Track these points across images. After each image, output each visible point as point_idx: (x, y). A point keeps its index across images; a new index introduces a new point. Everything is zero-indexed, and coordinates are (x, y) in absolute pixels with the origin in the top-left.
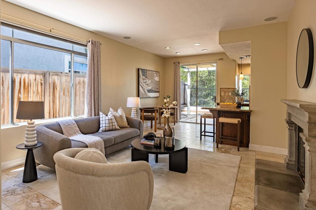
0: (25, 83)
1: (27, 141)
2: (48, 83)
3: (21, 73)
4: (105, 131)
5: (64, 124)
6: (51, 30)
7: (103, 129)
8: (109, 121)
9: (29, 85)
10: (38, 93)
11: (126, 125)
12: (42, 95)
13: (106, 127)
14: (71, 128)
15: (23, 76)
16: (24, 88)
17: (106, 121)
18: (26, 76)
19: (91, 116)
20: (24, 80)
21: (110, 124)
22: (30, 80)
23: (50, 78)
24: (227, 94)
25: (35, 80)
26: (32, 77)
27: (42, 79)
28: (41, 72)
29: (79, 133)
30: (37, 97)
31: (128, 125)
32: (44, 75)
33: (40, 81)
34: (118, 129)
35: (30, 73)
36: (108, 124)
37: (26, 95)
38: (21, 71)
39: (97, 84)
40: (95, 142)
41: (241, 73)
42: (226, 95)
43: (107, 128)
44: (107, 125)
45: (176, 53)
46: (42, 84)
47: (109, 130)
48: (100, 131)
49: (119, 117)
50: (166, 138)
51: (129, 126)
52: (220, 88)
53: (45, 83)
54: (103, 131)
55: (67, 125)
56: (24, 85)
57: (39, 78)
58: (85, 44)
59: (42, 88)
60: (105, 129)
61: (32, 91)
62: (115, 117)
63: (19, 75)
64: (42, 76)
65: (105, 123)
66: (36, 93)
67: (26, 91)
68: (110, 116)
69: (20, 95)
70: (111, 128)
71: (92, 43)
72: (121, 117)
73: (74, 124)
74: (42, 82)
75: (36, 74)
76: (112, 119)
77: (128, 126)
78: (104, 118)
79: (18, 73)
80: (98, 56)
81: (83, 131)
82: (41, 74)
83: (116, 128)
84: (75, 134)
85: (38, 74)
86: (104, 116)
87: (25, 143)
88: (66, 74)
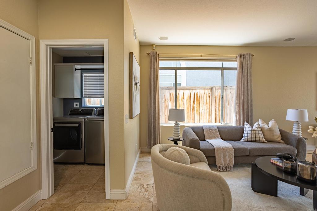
0: (197, 96)
1: (174, 136)
2: (214, 95)
3: (195, 89)
4: (248, 141)
5: (207, 129)
6: (201, 55)
7: (245, 139)
8: (252, 132)
9: (201, 97)
10: (207, 103)
11: (279, 139)
12: (209, 105)
13: (248, 137)
14: (212, 132)
15: (196, 91)
16: (197, 100)
17: (249, 131)
18: (198, 91)
19: (240, 124)
20: (197, 94)
21: (252, 135)
22: (201, 94)
23: (216, 91)
25: (205, 94)
26: (202, 91)
27: (210, 93)
28: (209, 88)
29: (219, 138)
30: (206, 107)
31: (282, 139)
32: (211, 89)
33: (208, 94)
34: (264, 142)
35: (201, 88)
36: (251, 135)
37: (198, 105)
38: (194, 88)
39: (247, 95)
40: (223, 148)
43: (249, 139)
44: (249, 135)
46: (209, 97)
47: (252, 141)
48: (242, 140)
49: (268, 129)
50: (299, 165)
51: (284, 142)
53: (212, 96)
54: (245, 141)
55: (208, 129)
56: (197, 98)
57: (208, 92)
58: (235, 59)
59: (209, 100)
60: (247, 139)
61: (202, 102)
62: (262, 129)
63: (194, 91)
64: (209, 90)
65: (247, 133)
66: (205, 103)
67: (198, 102)
68: (255, 126)
69: (194, 105)
70: (254, 139)
71: (240, 57)
72: (270, 129)
73: (216, 130)
74: (210, 95)
75: (205, 89)
76: (255, 130)
77: (282, 141)
78: (247, 129)
79: (193, 89)
80: (248, 68)
81: (224, 137)
82: (209, 89)
83: (261, 140)
84: (215, 138)
85: (206, 89)
86: (248, 126)
87: (173, 137)
88: (231, 88)
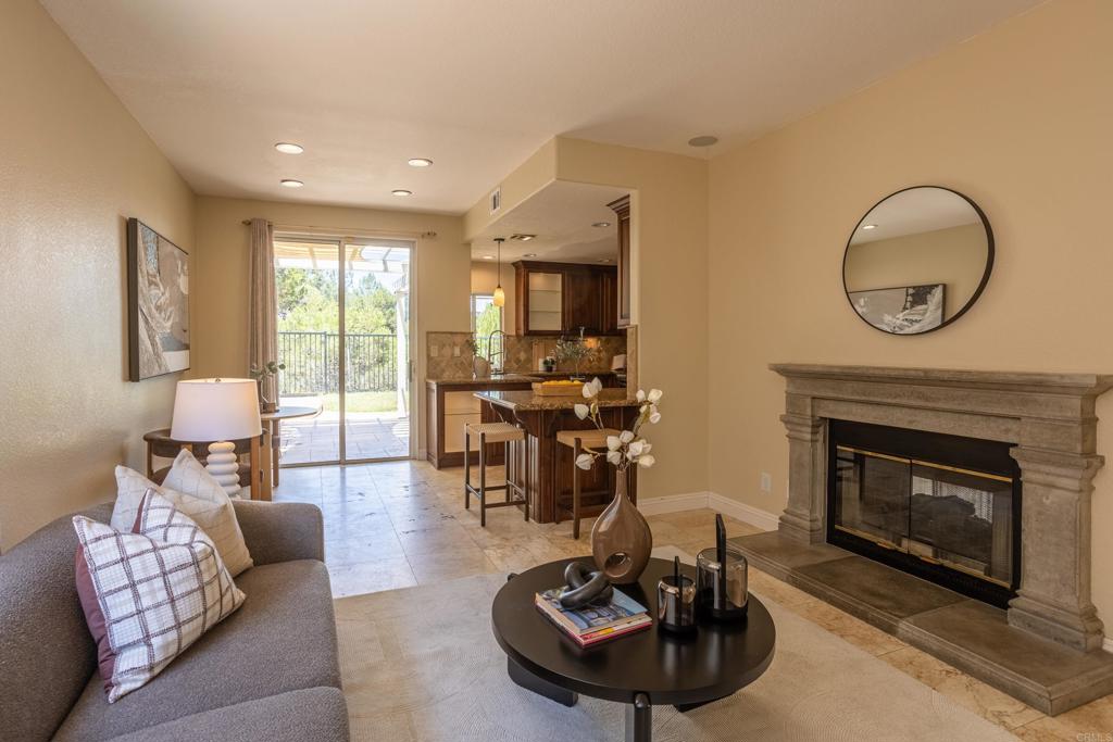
24: (447, 351)
41: (499, 287)
42: (443, 356)
45: (283, 181)
51: (251, 560)
52: (428, 333)
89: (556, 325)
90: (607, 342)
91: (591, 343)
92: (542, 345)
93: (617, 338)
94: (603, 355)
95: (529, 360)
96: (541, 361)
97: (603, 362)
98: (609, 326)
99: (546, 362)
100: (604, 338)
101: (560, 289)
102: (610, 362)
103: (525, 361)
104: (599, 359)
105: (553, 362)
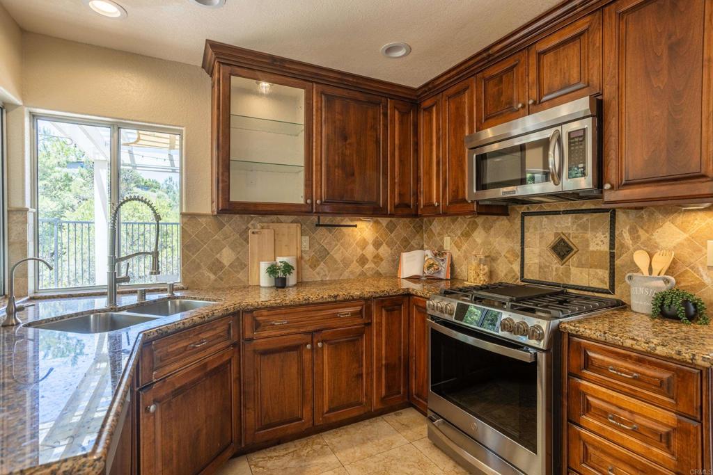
89: (295, 193)
90: (391, 228)
91: (363, 231)
92: (267, 234)
93: (407, 220)
94: (384, 251)
95: (242, 265)
96: (264, 266)
97: (384, 264)
98: (397, 201)
99: (272, 270)
100: (384, 221)
101: (301, 119)
102: (396, 263)
103: (231, 265)
104: (377, 258)
105: (288, 269)
